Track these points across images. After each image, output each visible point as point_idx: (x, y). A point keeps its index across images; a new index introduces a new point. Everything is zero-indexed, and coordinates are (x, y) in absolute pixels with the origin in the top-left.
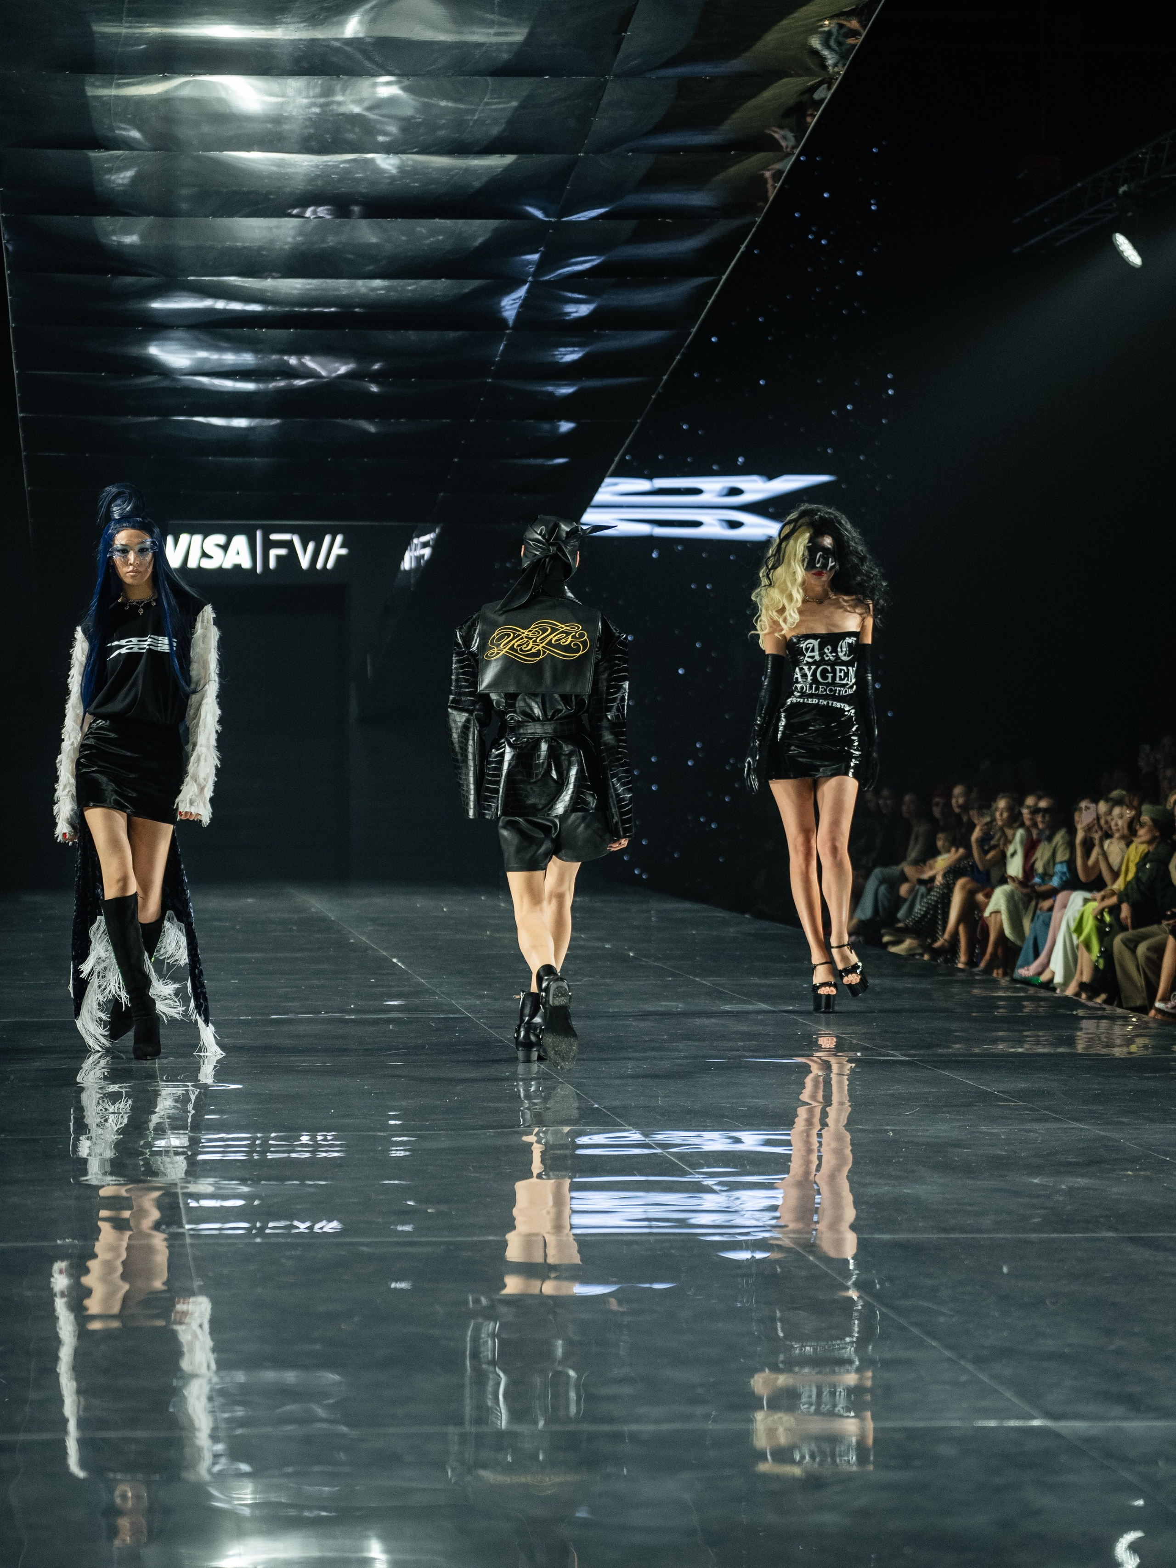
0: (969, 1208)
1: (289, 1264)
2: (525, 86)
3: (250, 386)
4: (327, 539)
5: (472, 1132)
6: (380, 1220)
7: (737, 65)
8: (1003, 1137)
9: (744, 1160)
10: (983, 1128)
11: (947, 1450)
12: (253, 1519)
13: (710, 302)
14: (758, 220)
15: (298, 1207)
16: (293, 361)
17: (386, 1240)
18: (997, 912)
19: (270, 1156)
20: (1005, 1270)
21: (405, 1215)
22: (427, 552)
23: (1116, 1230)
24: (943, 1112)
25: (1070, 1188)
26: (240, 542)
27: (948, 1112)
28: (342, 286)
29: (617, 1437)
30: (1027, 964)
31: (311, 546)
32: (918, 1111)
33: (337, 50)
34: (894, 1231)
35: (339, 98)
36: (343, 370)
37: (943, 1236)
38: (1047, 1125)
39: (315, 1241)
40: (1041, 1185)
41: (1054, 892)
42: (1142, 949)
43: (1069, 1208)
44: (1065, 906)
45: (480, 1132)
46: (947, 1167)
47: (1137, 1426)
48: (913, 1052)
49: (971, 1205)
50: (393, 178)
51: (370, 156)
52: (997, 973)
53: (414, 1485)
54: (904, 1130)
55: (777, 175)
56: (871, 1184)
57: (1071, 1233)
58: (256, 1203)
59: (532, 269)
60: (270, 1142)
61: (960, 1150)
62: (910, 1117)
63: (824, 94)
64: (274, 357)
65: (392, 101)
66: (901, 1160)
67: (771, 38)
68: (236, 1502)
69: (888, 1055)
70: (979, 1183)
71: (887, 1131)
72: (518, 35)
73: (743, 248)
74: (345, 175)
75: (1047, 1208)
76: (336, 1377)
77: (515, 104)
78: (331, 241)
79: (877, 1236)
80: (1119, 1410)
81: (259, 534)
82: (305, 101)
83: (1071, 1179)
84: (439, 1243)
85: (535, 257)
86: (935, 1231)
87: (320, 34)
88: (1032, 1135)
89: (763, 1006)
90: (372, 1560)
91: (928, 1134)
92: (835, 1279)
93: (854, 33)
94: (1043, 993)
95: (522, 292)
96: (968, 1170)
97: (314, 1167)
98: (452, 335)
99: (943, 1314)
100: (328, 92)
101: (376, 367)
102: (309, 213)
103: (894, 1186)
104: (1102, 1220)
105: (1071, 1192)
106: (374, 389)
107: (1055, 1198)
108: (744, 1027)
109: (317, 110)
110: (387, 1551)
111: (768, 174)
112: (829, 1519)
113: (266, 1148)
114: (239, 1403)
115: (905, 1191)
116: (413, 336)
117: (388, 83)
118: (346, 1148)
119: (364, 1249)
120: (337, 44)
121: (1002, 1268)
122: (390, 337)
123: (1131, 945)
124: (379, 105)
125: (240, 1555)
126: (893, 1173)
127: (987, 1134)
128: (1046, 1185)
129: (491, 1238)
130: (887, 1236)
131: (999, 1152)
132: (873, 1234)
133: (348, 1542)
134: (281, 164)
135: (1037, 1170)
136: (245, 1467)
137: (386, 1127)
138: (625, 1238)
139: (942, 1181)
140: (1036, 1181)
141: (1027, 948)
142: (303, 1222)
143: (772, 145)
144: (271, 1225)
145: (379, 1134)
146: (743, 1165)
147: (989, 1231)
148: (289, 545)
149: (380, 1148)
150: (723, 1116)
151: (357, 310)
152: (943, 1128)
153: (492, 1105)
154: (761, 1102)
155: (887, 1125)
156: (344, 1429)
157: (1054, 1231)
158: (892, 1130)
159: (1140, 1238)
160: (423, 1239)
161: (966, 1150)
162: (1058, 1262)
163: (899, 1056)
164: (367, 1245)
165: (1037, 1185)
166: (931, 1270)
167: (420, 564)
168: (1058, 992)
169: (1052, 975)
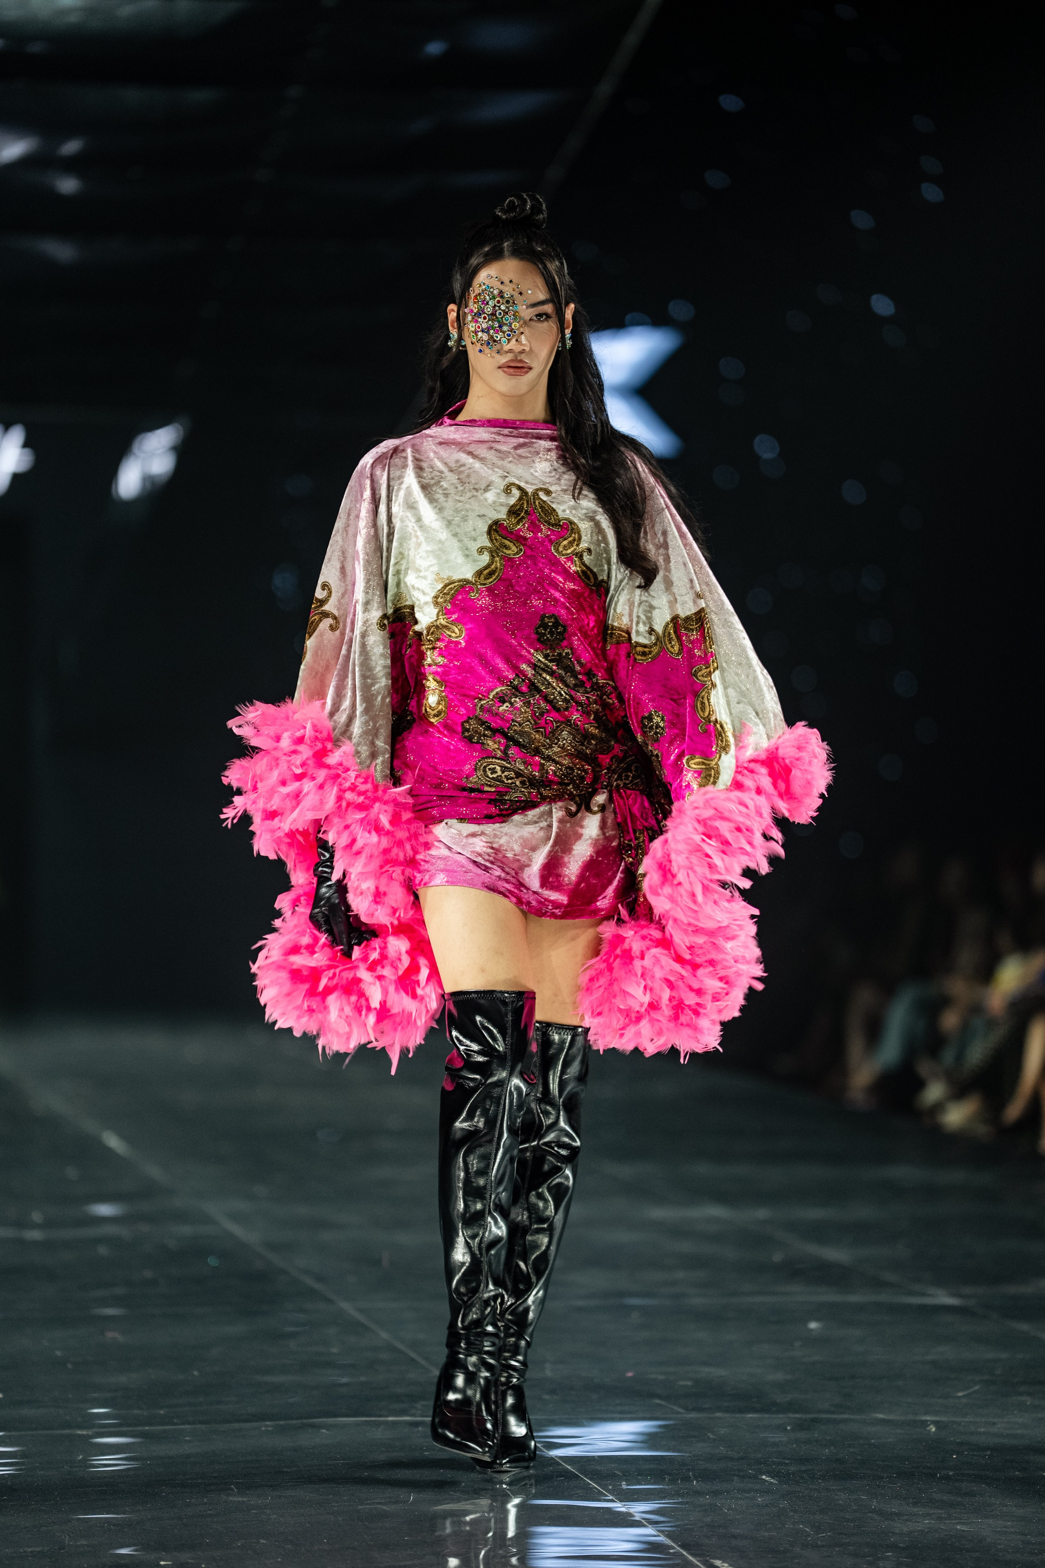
5: (236, 1425)
9: (688, 1470)
13: (632, 39)
22: (160, 467)
24: (1021, 1394)
27: (1030, 1394)
32: (975, 1392)
45: (248, 1425)
48: (967, 1290)
54: (954, 1422)
56: (898, 1515)
62: (964, 1401)
69: (923, 1295)
71: (925, 1424)
89: (716, 1211)
91: (994, 1430)
98: (200, 96)
101: (71, 147)
103: (940, 1518)
106: (67, 185)
108: (686, 1247)
115: (959, 1527)
126: (938, 1497)
137: (90, 1422)
139: (1021, 1512)
145: (79, 1432)
152: (1020, 1420)
153: (269, 1378)
155: (926, 1413)
158: (935, 1423)
163: (945, 1298)
167: (150, 484)
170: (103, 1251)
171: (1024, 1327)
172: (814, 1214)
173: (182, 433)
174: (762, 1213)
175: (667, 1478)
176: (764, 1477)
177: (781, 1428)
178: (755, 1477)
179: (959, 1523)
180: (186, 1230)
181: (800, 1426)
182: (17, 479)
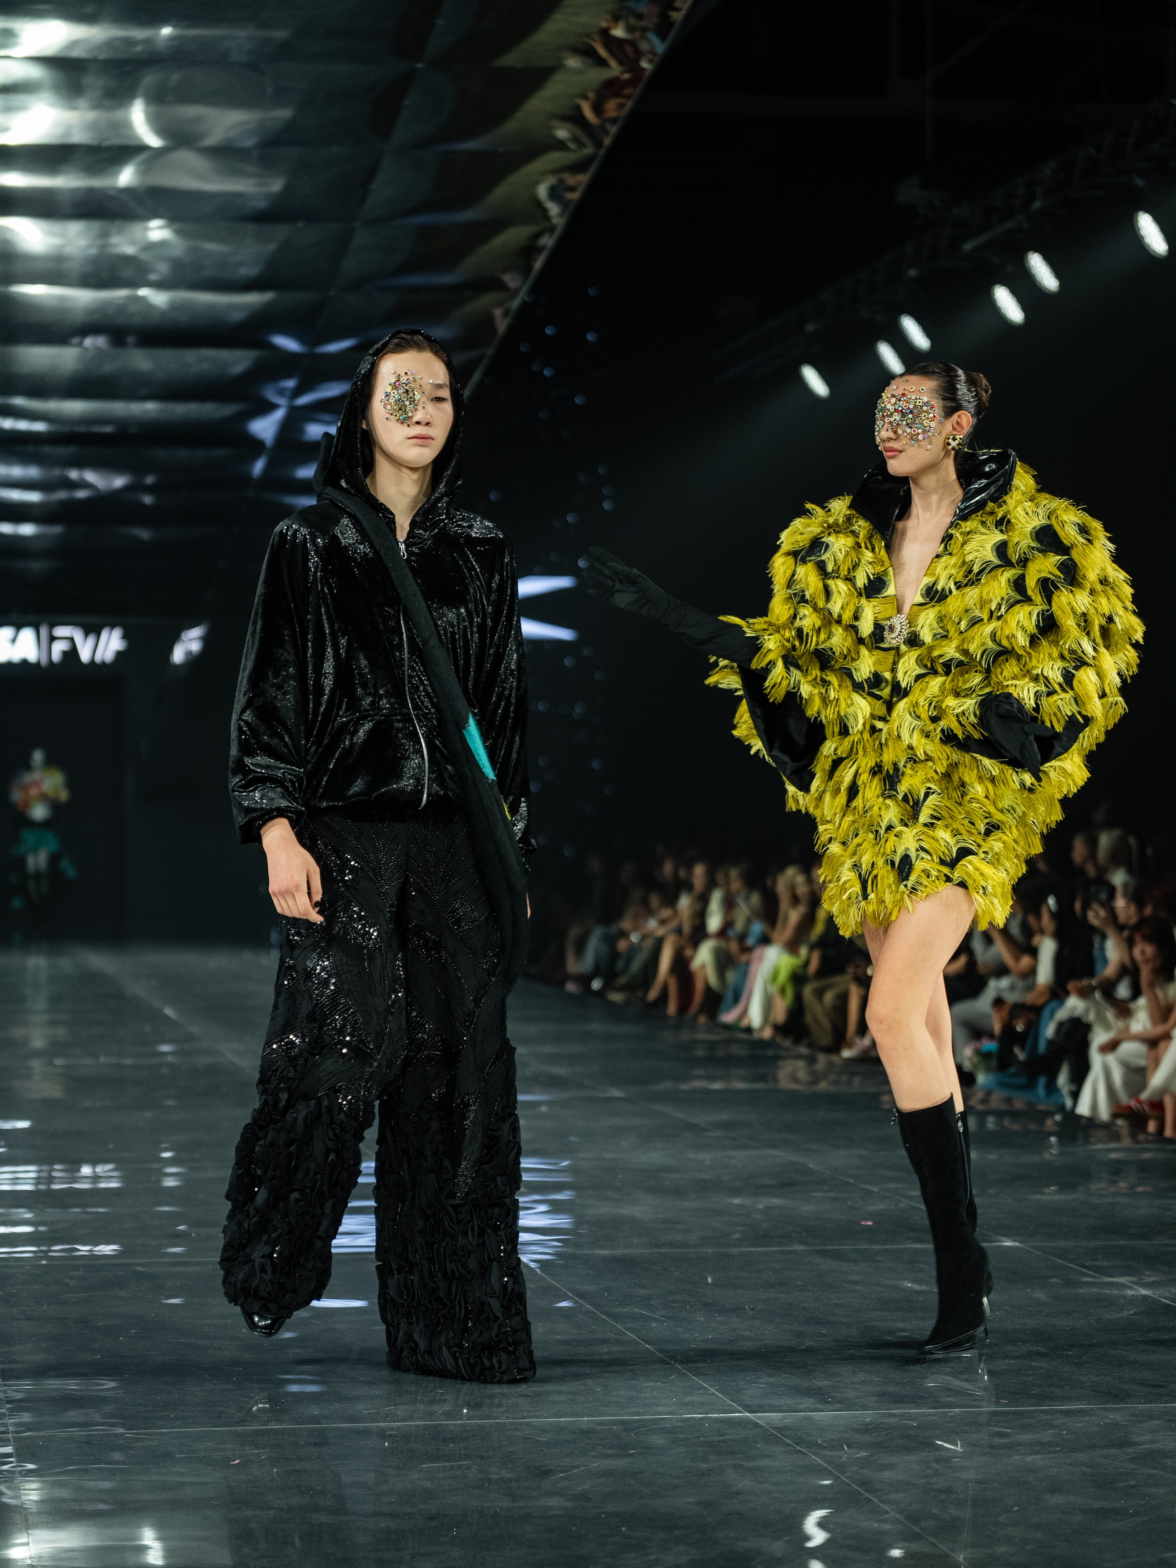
1: (72, 1283)
2: (281, 232)
3: (33, 497)
4: (104, 635)
6: (154, 1243)
7: (469, 215)
8: (708, 1163)
10: (690, 1155)
11: (658, 1440)
12: (38, 1513)
14: (490, 351)
15: (81, 1232)
16: (74, 474)
17: (161, 1260)
18: (703, 967)
19: (56, 1187)
20: (710, 1280)
21: (177, 1238)
22: (195, 647)
23: (806, 1244)
24: (655, 1142)
25: (766, 1207)
26: (27, 635)
27: (659, 1142)
28: (119, 408)
29: (366, 1432)
30: (729, 1009)
31: (91, 641)
32: (631, 1141)
33: (112, 198)
35: (115, 240)
36: (119, 482)
37: (655, 1251)
38: (746, 1152)
39: (96, 1262)
40: (741, 1205)
41: (750, 949)
42: (829, 997)
43: (765, 1225)
44: (760, 959)
46: (659, 1190)
47: (824, 1416)
48: (629, 1089)
49: (679, 1223)
50: (163, 313)
51: (143, 292)
52: (702, 1020)
53: (185, 1479)
54: (620, 1158)
55: (506, 313)
57: (766, 1247)
58: (42, 1229)
59: (288, 393)
60: (55, 1174)
61: (670, 1175)
62: (625, 1146)
63: (548, 241)
64: (57, 472)
65: (162, 244)
66: (618, 1184)
67: (501, 192)
68: (24, 1498)
69: (605, 1091)
70: (687, 1204)
72: (276, 185)
73: (477, 376)
74: (121, 308)
75: (745, 1225)
76: (112, 1384)
77: (272, 247)
78: (108, 368)
79: (597, 1252)
80: (808, 1402)
81: (44, 631)
82: (82, 242)
83: (766, 1199)
84: (207, 1263)
85: (290, 383)
86: (648, 1247)
87: (98, 182)
88: (733, 1161)
90: (146, 1548)
91: (641, 1161)
93: (572, 189)
94: (743, 1036)
95: (279, 414)
96: (678, 1192)
97: (96, 1196)
98: (220, 453)
99: (656, 1320)
100: (105, 235)
101: (150, 480)
102: (88, 342)
103: (612, 1207)
104: (794, 1235)
105: (767, 1210)
106: (148, 500)
107: (753, 1216)
109: (93, 251)
110: (159, 1539)
111: (498, 313)
112: (553, 1502)
113: (50, 1180)
114: (27, 1410)
115: (622, 1211)
116: (182, 454)
117: (160, 228)
118: (123, 1179)
119: (140, 1269)
120: (111, 192)
121: (707, 1277)
122: (161, 454)
123: (819, 993)
124: (151, 246)
125: (28, 1544)
126: (611, 1196)
127: (694, 1160)
128: (744, 1205)
130: (606, 1252)
131: (704, 1177)
133: (121, 1531)
134: (63, 298)
135: (737, 1191)
136: (31, 1466)
137: (161, 1160)
139: (654, 1202)
141: (729, 996)
142: (85, 1245)
143: (502, 286)
144: (53, 1248)
147: (694, 1246)
148: (72, 639)
149: (153, 1179)
151: (132, 430)
152: (654, 1156)
155: (605, 1153)
156: (121, 1430)
157: (753, 1245)
158: (610, 1158)
159: (828, 1251)
160: (193, 1260)
161: (674, 1175)
162: (755, 1273)
163: (616, 1093)
164: (143, 1265)
165: (737, 1205)
166: (645, 1281)
167: (190, 656)
168: (756, 1036)
169: (750, 1020)
170: (164, 1071)
171: (657, 1107)
172: (547, 1049)
173: (206, 630)
180: (209, 1060)
182: (119, 654)
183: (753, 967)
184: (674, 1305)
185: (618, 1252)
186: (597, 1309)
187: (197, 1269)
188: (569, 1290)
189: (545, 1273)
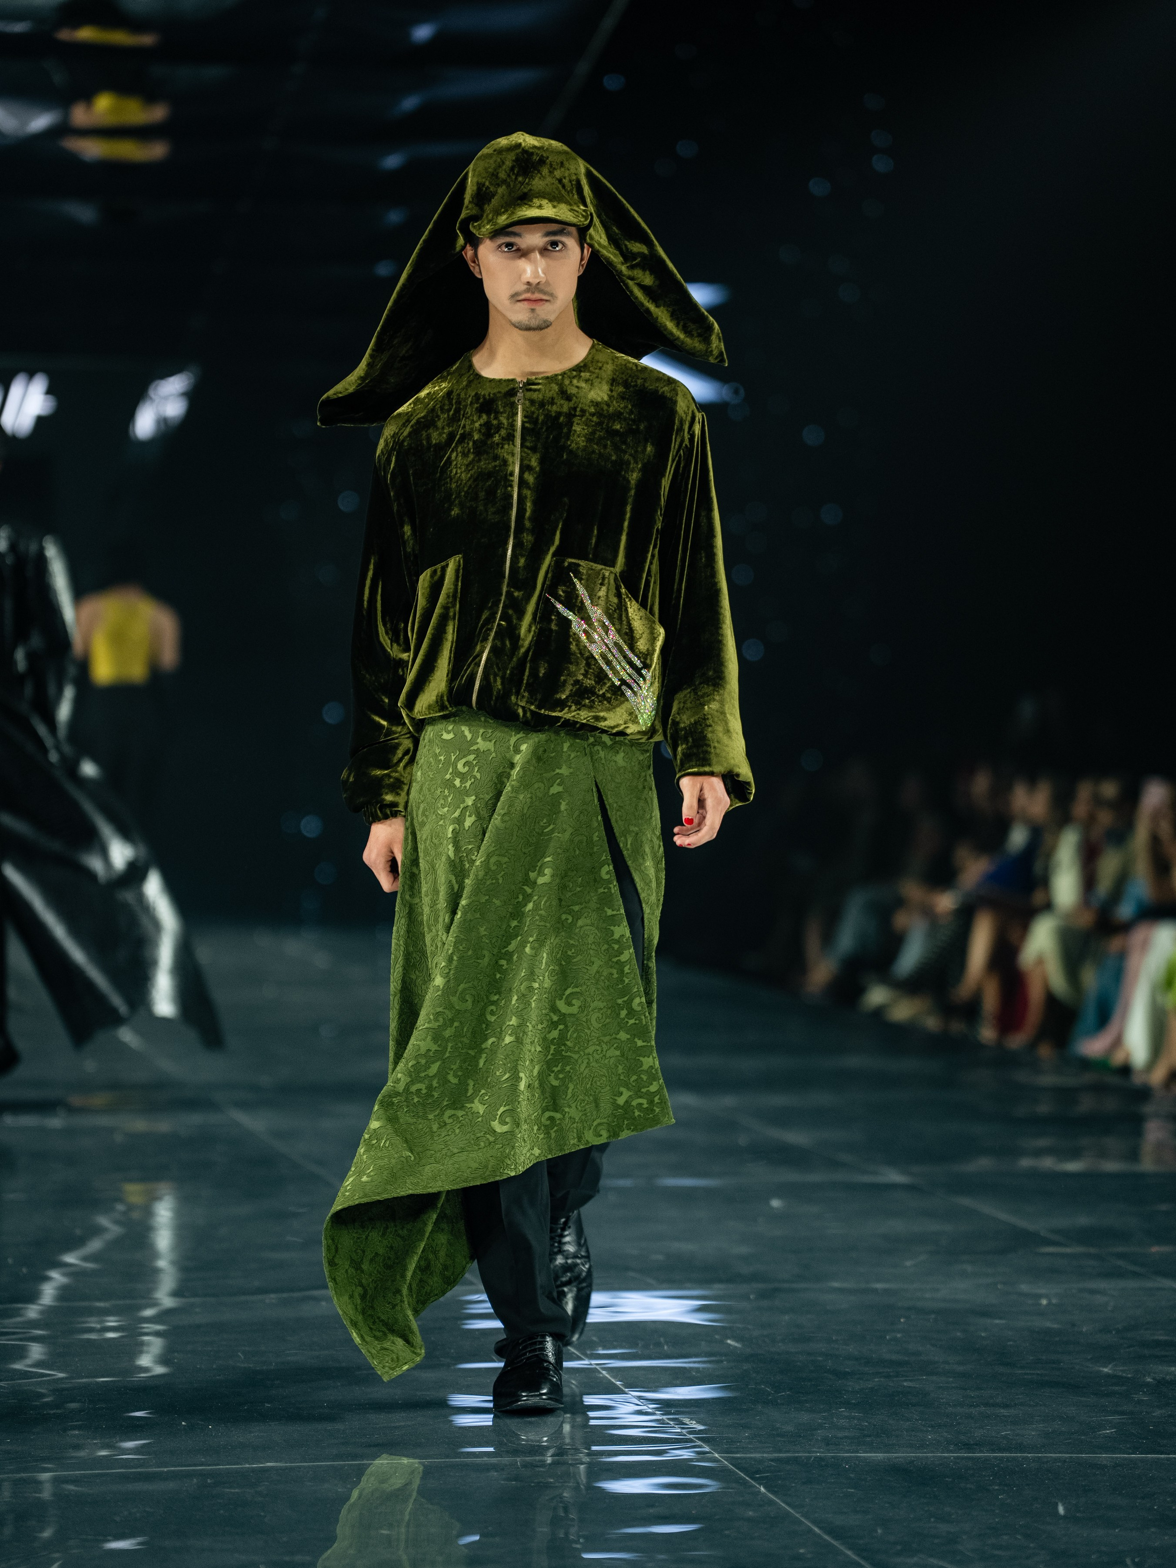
0: (1004, 1412)
4: (17, 386)
5: (243, 1298)
8: (1053, 1301)
9: (660, 1336)
10: (1024, 1288)
13: (608, 23)
18: (1041, 960)
20: (1061, 1510)
22: (174, 409)
24: (962, 1263)
25: (1159, 1382)
27: (970, 1262)
30: (1090, 1035)
32: (923, 1261)
34: (888, 1448)
37: (964, 1455)
38: (1122, 1284)
40: (1114, 1376)
41: (1125, 928)
44: (1143, 947)
45: (254, 1298)
48: (917, 1169)
49: (1006, 1406)
52: (1043, 1050)
54: (902, 1290)
57: (1161, 1452)
61: (989, 1321)
62: (911, 1269)
66: (899, 1335)
69: (876, 1174)
71: (876, 1291)
75: (1122, 1413)
83: (1160, 1367)
84: (189, 1475)
86: (952, 1447)
88: (1100, 1299)
91: (939, 1295)
92: (801, 1522)
94: (1115, 1082)
103: (888, 1376)
105: (1160, 1387)
107: (1136, 1397)
115: (905, 1384)
121: (1057, 1504)
126: (887, 1357)
127: (1027, 1295)
128: (1122, 1377)
129: (269, 1464)
130: (880, 1456)
131: (1048, 1324)
132: (857, 1452)
135: (1107, 1353)
138: (478, 1460)
139: (961, 1368)
140: (1106, 1370)
141: (1090, 1012)
146: (658, 1344)
147: (1033, 1448)
150: (627, 1269)
152: (961, 1286)
154: (687, 1247)
157: (1136, 1449)
161: (997, 1321)
162: (1143, 1498)
163: (895, 1177)
164: (75, 1481)
165: (1108, 1376)
166: (947, 1509)
167: (163, 426)
168: (1137, 1080)
169: (1128, 1055)
171: (966, 1202)
172: (778, 1100)
173: (192, 381)
174: (728, 1101)
175: (641, 1344)
176: (729, 1341)
177: (746, 1297)
178: (722, 1342)
179: (906, 1380)
181: (763, 1295)
182: (40, 421)
183: (1133, 961)
184: (996, 1552)
185: (900, 1455)
186: (863, 1558)
187: (171, 1485)
188: (815, 1522)
189: (774, 1493)
